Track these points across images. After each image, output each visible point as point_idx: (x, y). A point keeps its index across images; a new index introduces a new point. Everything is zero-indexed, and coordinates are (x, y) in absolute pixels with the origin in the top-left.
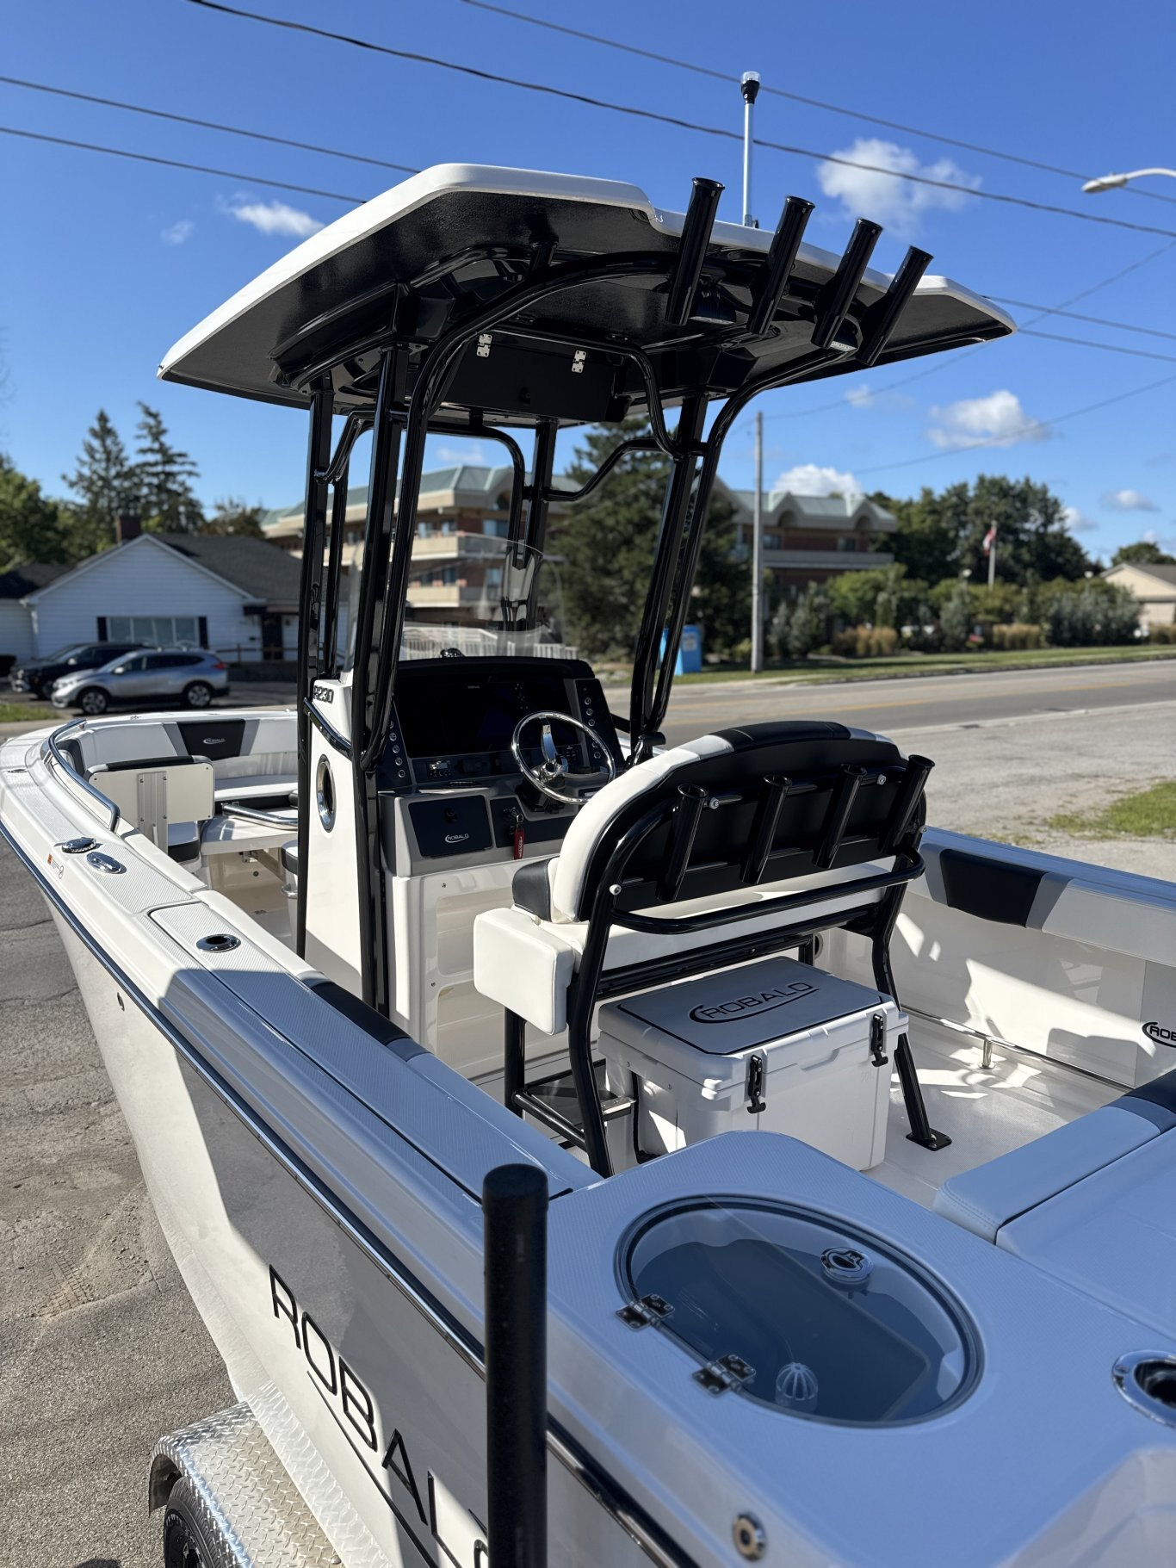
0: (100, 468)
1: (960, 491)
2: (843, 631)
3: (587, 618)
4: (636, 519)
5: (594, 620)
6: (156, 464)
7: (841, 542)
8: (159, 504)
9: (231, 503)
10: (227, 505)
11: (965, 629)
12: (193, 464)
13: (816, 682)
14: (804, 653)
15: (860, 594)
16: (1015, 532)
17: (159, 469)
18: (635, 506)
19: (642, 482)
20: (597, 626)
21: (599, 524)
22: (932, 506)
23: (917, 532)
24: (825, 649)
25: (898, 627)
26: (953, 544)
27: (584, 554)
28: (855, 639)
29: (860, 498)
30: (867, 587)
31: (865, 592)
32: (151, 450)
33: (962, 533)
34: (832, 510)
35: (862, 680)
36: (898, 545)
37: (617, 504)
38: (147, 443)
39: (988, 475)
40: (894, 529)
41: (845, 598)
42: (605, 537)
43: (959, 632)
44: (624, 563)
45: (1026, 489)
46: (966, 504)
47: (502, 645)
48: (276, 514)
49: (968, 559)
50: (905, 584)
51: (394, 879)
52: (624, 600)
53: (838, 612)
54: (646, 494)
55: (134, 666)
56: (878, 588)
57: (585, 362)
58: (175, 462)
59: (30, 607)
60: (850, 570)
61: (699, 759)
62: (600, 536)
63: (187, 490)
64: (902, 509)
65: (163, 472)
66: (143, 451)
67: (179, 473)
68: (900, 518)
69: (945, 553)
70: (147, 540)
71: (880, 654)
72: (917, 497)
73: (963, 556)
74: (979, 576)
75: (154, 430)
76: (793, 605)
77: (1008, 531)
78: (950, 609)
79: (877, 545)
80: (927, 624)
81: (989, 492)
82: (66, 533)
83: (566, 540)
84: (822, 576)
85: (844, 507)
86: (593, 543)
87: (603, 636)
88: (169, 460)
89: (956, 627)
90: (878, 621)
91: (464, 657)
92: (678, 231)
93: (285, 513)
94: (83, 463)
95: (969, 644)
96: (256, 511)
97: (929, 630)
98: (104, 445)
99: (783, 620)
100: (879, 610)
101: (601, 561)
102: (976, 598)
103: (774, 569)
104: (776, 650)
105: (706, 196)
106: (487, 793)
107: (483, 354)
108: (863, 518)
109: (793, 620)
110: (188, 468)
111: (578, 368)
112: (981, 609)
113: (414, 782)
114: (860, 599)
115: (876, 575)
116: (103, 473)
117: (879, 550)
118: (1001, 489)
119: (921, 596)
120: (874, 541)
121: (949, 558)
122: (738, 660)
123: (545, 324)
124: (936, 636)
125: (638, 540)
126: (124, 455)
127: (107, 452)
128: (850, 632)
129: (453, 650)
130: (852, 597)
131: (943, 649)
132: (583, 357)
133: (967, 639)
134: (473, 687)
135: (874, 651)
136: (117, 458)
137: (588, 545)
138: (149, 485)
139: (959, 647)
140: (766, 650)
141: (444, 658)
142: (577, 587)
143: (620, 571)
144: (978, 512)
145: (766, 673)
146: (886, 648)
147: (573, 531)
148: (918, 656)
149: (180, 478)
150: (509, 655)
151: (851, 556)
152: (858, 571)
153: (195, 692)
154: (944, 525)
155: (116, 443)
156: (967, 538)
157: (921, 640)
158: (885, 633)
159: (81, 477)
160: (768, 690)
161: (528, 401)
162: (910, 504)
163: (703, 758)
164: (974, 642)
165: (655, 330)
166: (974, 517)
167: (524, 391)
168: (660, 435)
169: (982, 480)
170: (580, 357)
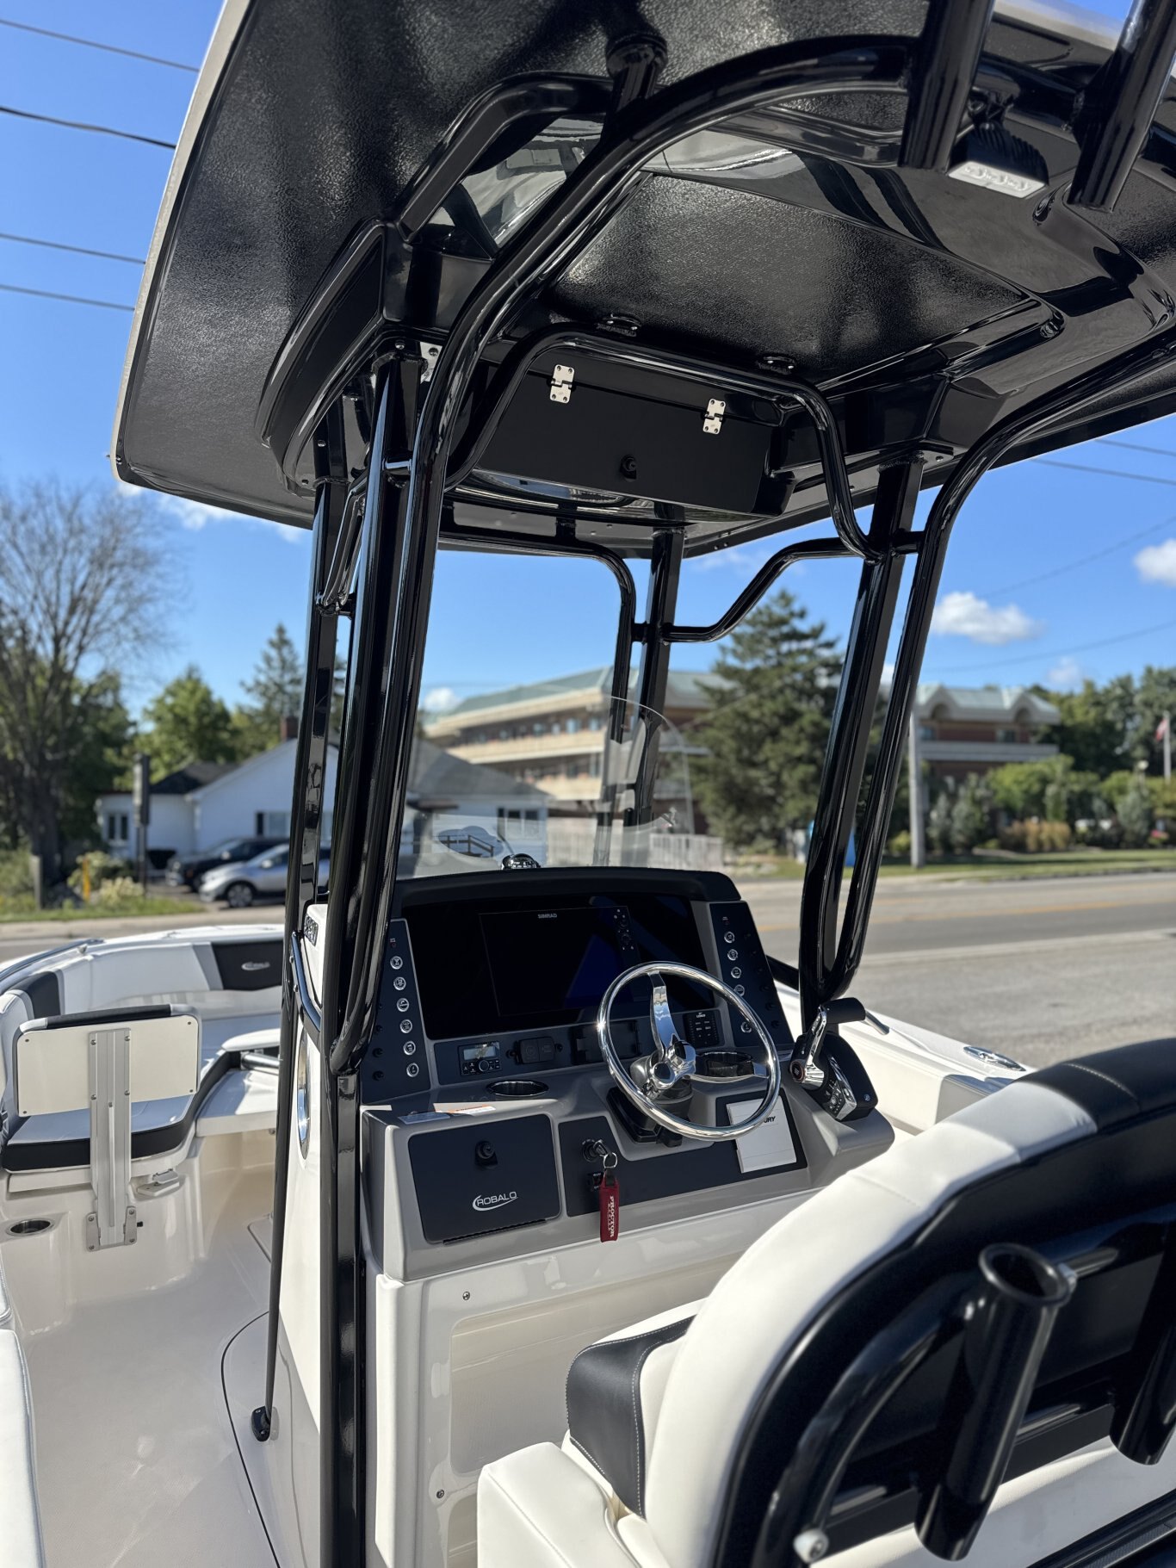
0: (275, 675)
1: (1125, 683)
2: (1010, 824)
3: (731, 810)
4: (782, 710)
5: (739, 811)
7: (1000, 734)
11: (1146, 824)
13: (987, 880)
14: (968, 847)
15: (1025, 786)
18: (780, 699)
19: (789, 675)
20: (742, 818)
21: (744, 717)
22: (1096, 700)
23: (1081, 724)
24: (992, 844)
25: (1071, 820)
26: (1121, 735)
27: (729, 746)
28: (1024, 835)
29: (1017, 691)
30: (1033, 779)
31: (1030, 786)
33: (1130, 725)
34: (989, 702)
35: (1039, 877)
36: (1061, 736)
37: (762, 697)
39: (1156, 667)
40: (1056, 721)
41: (1008, 791)
42: (750, 729)
43: (1140, 827)
44: (769, 754)
46: (1133, 696)
47: (602, 847)
49: (1139, 752)
50: (1073, 776)
51: (379, 1278)
52: (770, 792)
53: (1001, 805)
54: (793, 687)
56: (1045, 781)
57: (724, 418)
59: (195, 803)
60: (1011, 762)
61: (1018, 1159)
62: (745, 728)
64: (1062, 701)
68: (1061, 710)
69: (1113, 746)
71: (1054, 849)
72: (1079, 690)
73: (1133, 748)
74: (1155, 769)
76: (953, 798)
78: (1127, 804)
79: (1039, 737)
80: (1103, 818)
81: (1156, 683)
82: (236, 733)
83: (711, 733)
84: (982, 768)
85: (1001, 699)
86: (738, 735)
87: (750, 828)
89: (1135, 822)
90: (1050, 815)
91: (539, 870)
94: (259, 670)
95: (1152, 841)
97: (1106, 825)
98: (280, 654)
99: (943, 813)
100: (1049, 803)
101: (746, 753)
102: (1152, 791)
103: (931, 762)
104: (937, 845)
106: (554, 1109)
107: (559, 399)
108: (1022, 711)
109: (955, 812)
111: (712, 426)
112: (1160, 803)
113: (435, 1083)
114: (1026, 792)
115: (1041, 766)
116: (277, 679)
117: (1041, 742)
119: (1094, 789)
120: (1035, 733)
121: (1119, 751)
122: (896, 854)
124: (1114, 832)
125: (785, 732)
126: (298, 662)
127: (283, 661)
128: (1016, 827)
129: (521, 857)
130: (1016, 790)
131: (1123, 844)
132: (721, 411)
133: (1148, 835)
134: (547, 916)
135: (1047, 846)
136: (292, 665)
137: (733, 737)
139: (1141, 843)
140: (927, 844)
141: (508, 870)
142: (721, 779)
143: (766, 762)
144: (1148, 704)
145: (928, 868)
146: (1059, 843)
147: (717, 723)
148: (1096, 853)
150: (611, 864)
151: (1012, 748)
152: (1021, 763)
154: (1109, 716)
155: (291, 652)
156: (1136, 729)
157: (1098, 835)
158: (1056, 829)
159: (258, 683)
160: (932, 887)
161: (632, 475)
162: (1071, 696)
163: (1026, 1155)
164: (1158, 839)
165: (833, 360)
166: (1142, 708)
167: (627, 460)
168: (845, 523)
169: (1149, 671)
170: (716, 407)
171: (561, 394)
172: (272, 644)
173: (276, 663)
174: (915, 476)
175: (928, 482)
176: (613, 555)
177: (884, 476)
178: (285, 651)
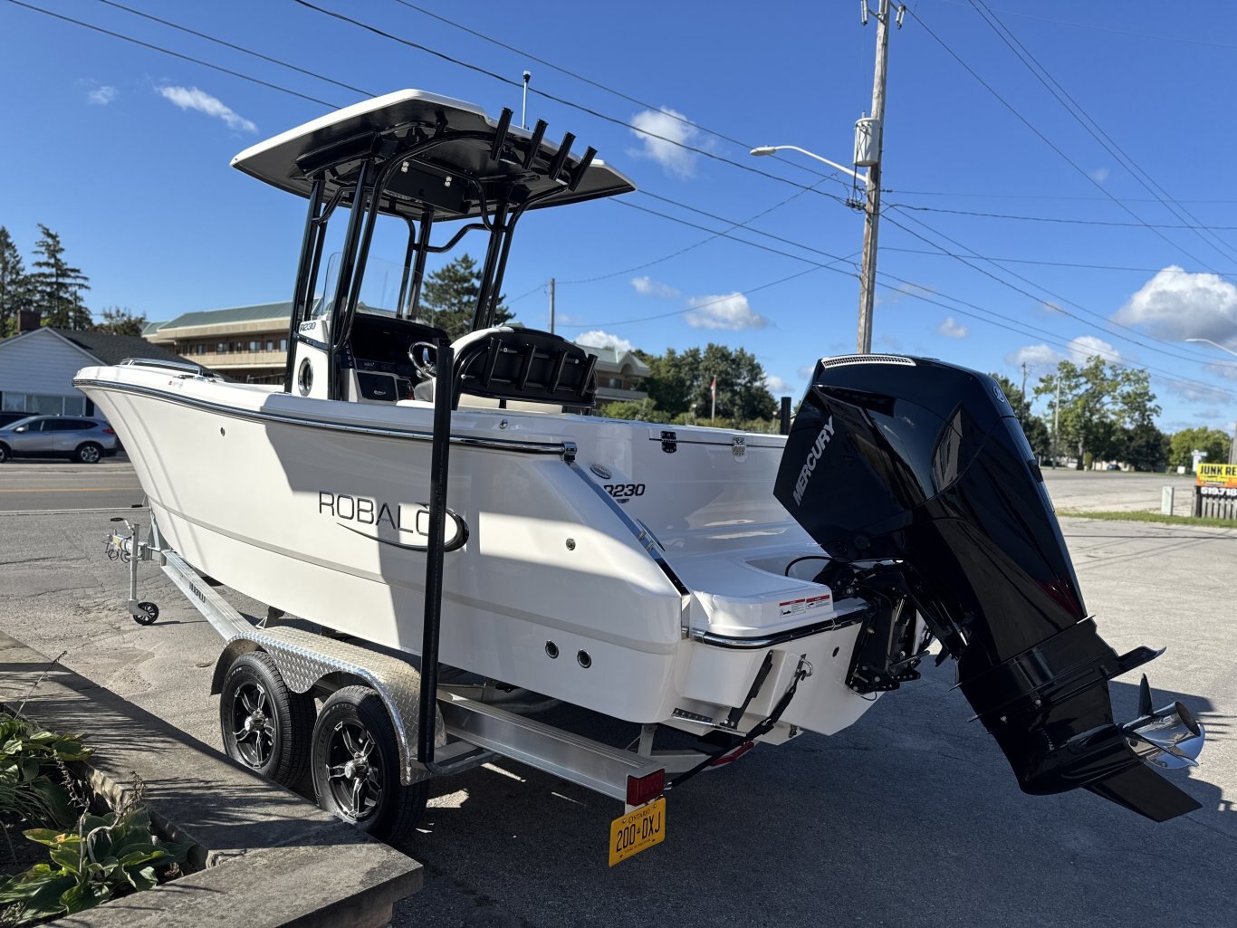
1: (695, 353)
6: (51, 275)
7: (612, 382)
8: (49, 309)
9: (118, 312)
10: (114, 313)
12: (85, 278)
15: (626, 416)
16: (732, 385)
17: (54, 280)
22: (675, 363)
23: (663, 378)
26: (689, 389)
29: (625, 352)
30: (630, 412)
32: (47, 264)
33: (695, 383)
34: (607, 358)
36: (651, 386)
38: (44, 258)
39: (716, 344)
40: (648, 376)
45: (741, 356)
46: (699, 363)
48: (154, 326)
50: (654, 413)
55: (33, 427)
57: (451, 182)
58: (69, 276)
60: (617, 401)
61: (500, 332)
63: (77, 298)
64: (653, 362)
65: (57, 283)
66: (40, 264)
67: (71, 285)
68: (652, 368)
69: (683, 395)
70: (46, 331)
72: (665, 355)
73: (696, 399)
74: (705, 411)
75: (52, 248)
77: (725, 384)
79: (637, 385)
81: (714, 355)
85: (614, 357)
88: (64, 273)
92: (496, 126)
93: (163, 326)
96: (140, 321)
105: (507, 115)
106: (395, 376)
107: (404, 171)
108: (626, 366)
110: (80, 281)
111: (448, 184)
113: (361, 366)
115: (635, 404)
117: (638, 390)
118: (723, 355)
120: (635, 382)
121: (686, 400)
123: (434, 161)
126: (21, 265)
136: (13, 268)
138: (42, 292)
144: (707, 369)
149: (72, 289)
151: (619, 392)
152: (623, 401)
153: (86, 451)
154: (683, 375)
155: (14, 256)
156: (699, 386)
162: (660, 359)
165: (484, 171)
166: (703, 372)
167: (422, 190)
168: (486, 219)
169: (711, 347)
170: (449, 179)
171: (405, 169)
174: (506, 209)
175: (510, 211)
176: (409, 218)
177: (498, 207)
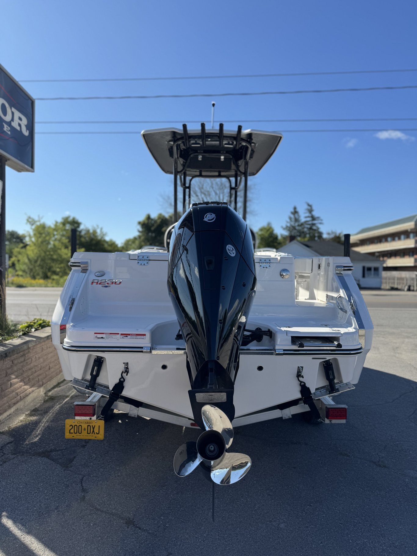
0: (293, 223)
6: (310, 221)
8: (309, 233)
10: (331, 233)
38: (307, 214)
58: (315, 220)
63: (319, 229)
65: (312, 224)
66: (306, 217)
70: (295, 243)
75: (310, 210)
98: (294, 216)
110: (320, 221)
126: (300, 219)
127: (296, 219)
138: (307, 228)
149: (317, 225)
159: (287, 226)
172: (292, 213)
173: (293, 220)
178: (296, 215)
